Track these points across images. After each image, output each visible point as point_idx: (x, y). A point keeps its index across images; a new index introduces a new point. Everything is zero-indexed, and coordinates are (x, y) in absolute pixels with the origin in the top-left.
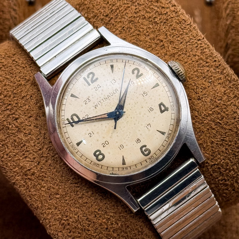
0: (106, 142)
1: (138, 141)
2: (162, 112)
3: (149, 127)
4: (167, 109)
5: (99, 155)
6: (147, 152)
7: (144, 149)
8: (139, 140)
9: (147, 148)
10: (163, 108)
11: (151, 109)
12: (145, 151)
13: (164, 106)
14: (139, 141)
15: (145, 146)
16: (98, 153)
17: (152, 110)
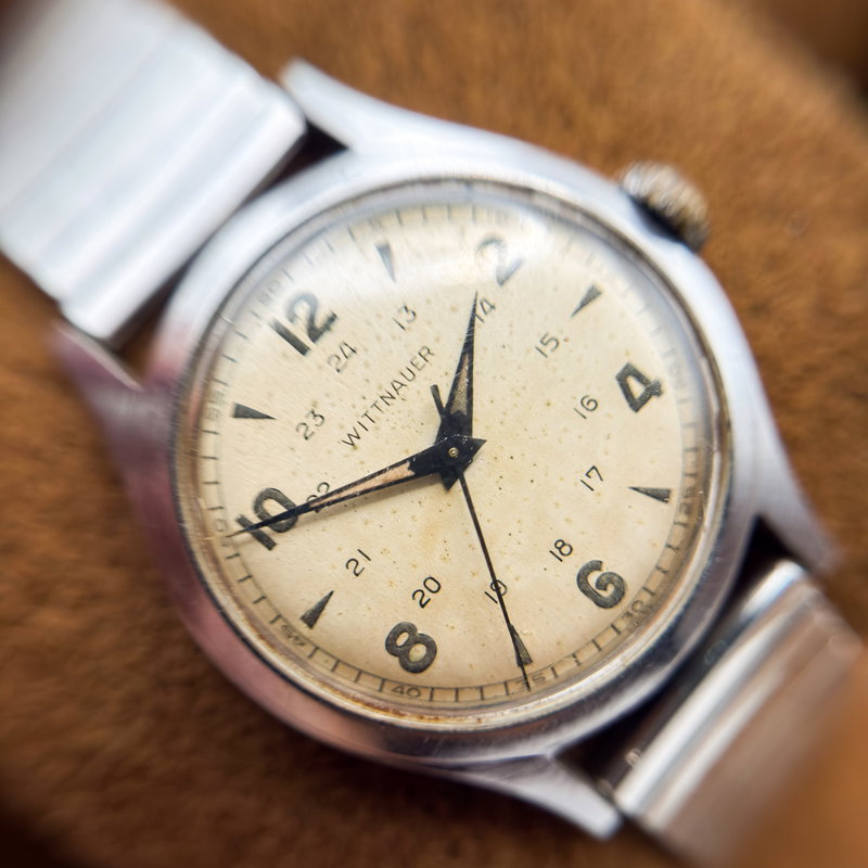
0: (431, 584)
1: (560, 549)
2: (636, 405)
3: (594, 481)
4: (654, 390)
5: (409, 644)
6: (611, 589)
7: (593, 578)
8: (564, 544)
9: (605, 570)
10: (637, 389)
11: (590, 404)
12: (601, 585)
13: (640, 377)
14: (566, 550)
15: (597, 566)
16: (402, 640)
17: (592, 405)
